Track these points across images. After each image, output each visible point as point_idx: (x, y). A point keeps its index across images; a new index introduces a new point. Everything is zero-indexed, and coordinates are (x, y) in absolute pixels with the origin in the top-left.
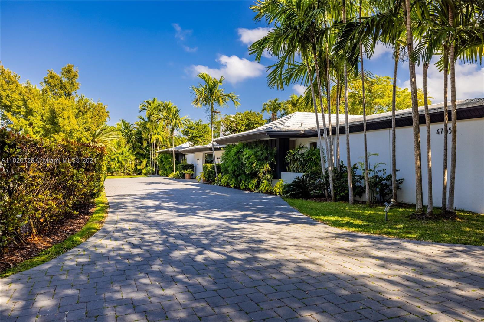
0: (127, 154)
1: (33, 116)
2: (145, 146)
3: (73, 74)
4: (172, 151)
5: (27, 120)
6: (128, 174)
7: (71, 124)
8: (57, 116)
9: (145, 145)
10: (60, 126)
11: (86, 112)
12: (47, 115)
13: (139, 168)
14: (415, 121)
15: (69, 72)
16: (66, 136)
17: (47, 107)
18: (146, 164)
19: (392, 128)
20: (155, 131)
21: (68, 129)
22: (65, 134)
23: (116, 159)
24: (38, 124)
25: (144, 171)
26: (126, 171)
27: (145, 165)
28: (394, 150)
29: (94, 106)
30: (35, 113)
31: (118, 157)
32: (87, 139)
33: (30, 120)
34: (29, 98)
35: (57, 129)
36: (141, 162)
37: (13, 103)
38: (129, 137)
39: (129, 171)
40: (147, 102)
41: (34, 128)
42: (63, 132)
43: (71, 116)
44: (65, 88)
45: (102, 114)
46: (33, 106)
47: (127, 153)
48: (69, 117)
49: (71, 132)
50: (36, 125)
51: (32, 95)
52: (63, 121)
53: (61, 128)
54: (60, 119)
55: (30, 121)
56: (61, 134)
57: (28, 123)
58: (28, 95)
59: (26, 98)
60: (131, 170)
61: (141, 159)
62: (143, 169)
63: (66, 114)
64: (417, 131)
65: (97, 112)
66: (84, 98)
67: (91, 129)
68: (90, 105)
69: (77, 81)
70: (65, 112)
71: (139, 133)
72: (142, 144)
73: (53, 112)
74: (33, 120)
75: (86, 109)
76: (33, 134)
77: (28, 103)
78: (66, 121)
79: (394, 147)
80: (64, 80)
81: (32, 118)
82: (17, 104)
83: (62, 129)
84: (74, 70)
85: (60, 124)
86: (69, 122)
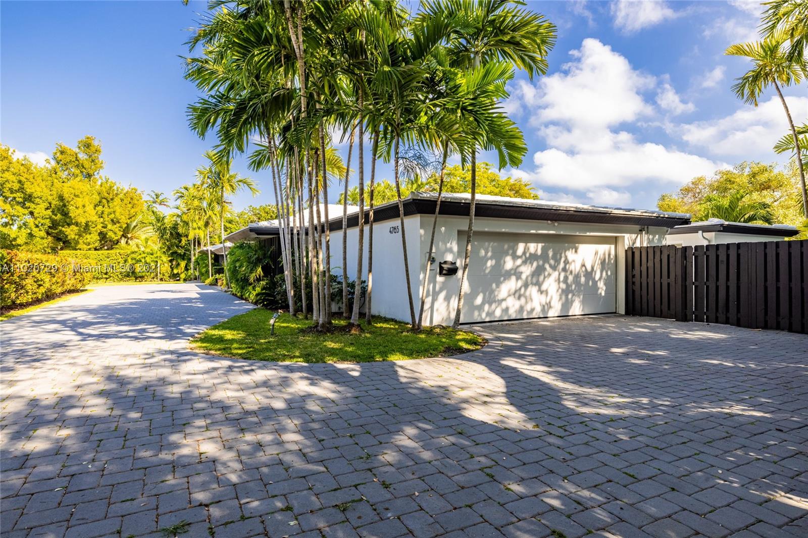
0: (159, 254)
1: (34, 203)
2: (184, 244)
3: (93, 149)
4: (207, 251)
5: (26, 208)
6: (161, 280)
7: (88, 215)
8: (67, 204)
9: (184, 242)
10: (71, 217)
11: (112, 199)
12: (55, 202)
13: (175, 271)
14: (361, 221)
15: (88, 146)
16: (79, 230)
17: (54, 193)
18: (186, 267)
19: (343, 230)
20: (195, 225)
21: (82, 220)
22: (78, 228)
23: (143, 260)
24: (41, 214)
25: (183, 276)
26: (160, 276)
27: (183, 269)
28: (345, 252)
29: (125, 192)
30: (38, 200)
31: (145, 258)
32: (115, 233)
33: (29, 208)
34: (27, 179)
35: (68, 220)
36: (178, 265)
37: (5, 186)
38: (162, 231)
39: (164, 275)
40: (184, 188)
41: (36, 219)
42: (77, 224)
43: (87, 205)
44: (83, 167)
45: (136, 202)
46: (33, 190)
47: (159, 252)
48: (84, 206)
49: (87, 225)
50: (37, 215)
51: (32, 175)
52: (76, 210)
53: (72, 219)
54: (71, 208)
55: (29, 210)
56: (73, 227)
57: (26, 212)
58: (26, 175)
59: (23, 179)
60: (166, 274)
61: (179, 261)
62: (181, 273)
63: (79, 202)
64: (362, 231)
65: (129, 199)
66: (109, 181)
67: (120, 221)
68: (118, 190)
69: (101, 157)
70: (78, 199)
71: (175, 227)
72: (180, 241)
73: (61, 198)
74: (35, 209)
75: (111, 195)
76: (36, 227)
77: (25, 186)
78: (80, 211)
79: (345, 248)
80: (82, 156)
81: (32, 206)
82: (10, 186)
83: (73, 221)
84: (95, 143)
85: (70, 215)
86: (84, 212)
